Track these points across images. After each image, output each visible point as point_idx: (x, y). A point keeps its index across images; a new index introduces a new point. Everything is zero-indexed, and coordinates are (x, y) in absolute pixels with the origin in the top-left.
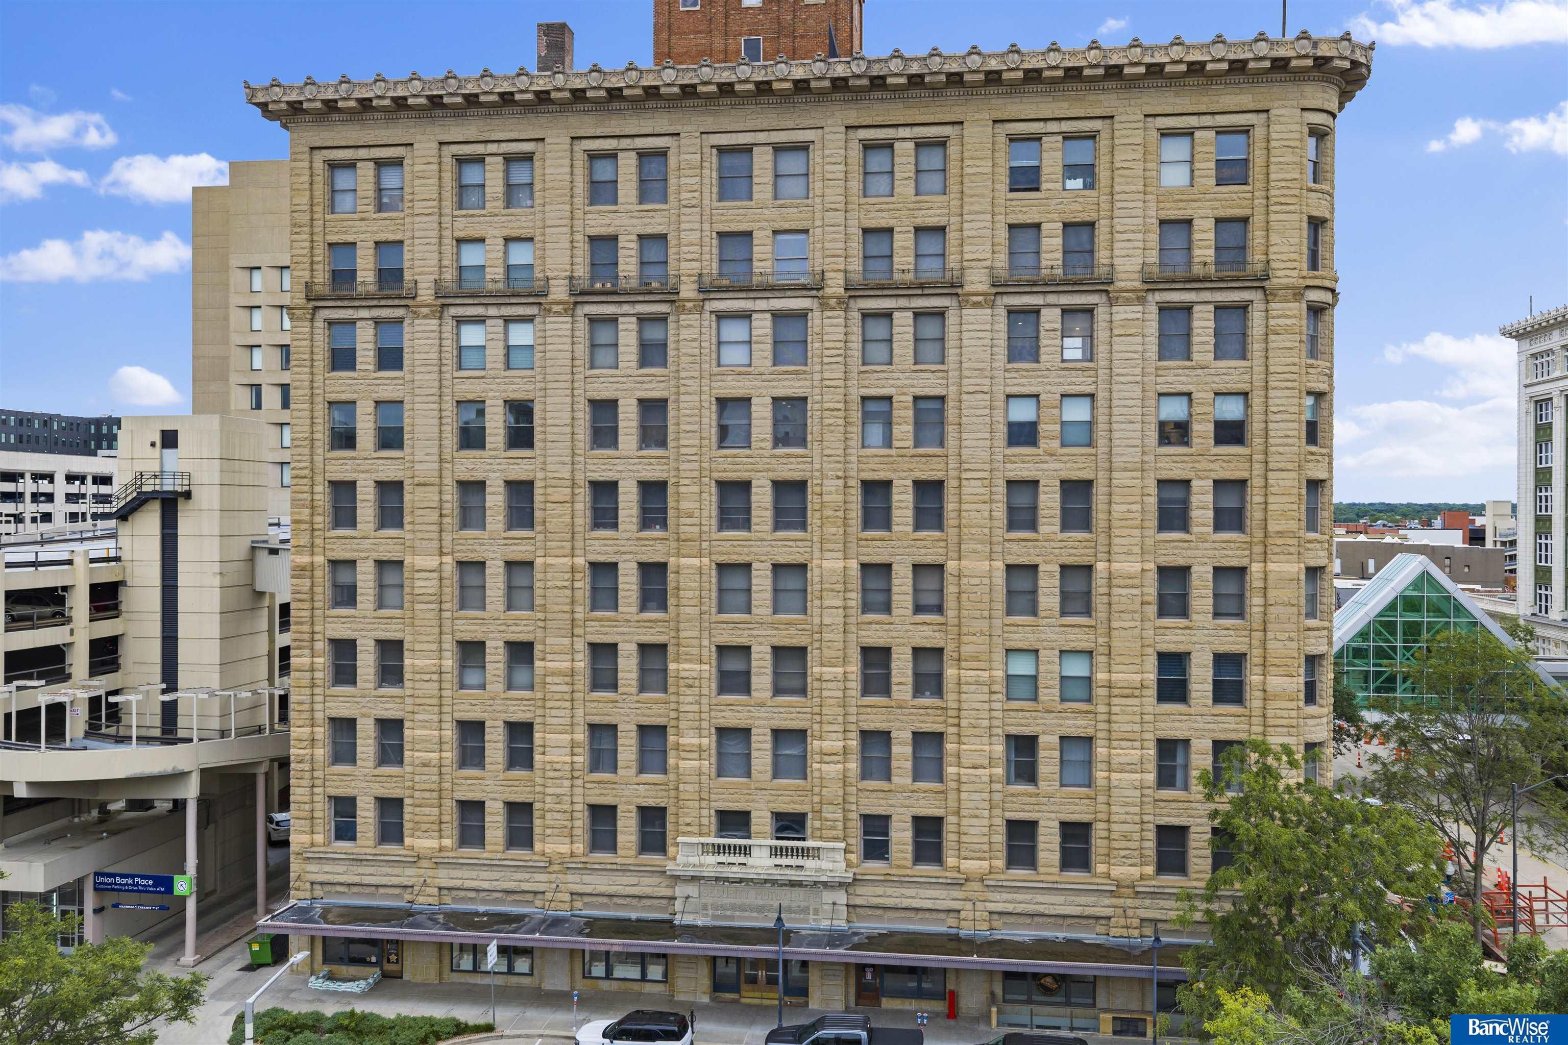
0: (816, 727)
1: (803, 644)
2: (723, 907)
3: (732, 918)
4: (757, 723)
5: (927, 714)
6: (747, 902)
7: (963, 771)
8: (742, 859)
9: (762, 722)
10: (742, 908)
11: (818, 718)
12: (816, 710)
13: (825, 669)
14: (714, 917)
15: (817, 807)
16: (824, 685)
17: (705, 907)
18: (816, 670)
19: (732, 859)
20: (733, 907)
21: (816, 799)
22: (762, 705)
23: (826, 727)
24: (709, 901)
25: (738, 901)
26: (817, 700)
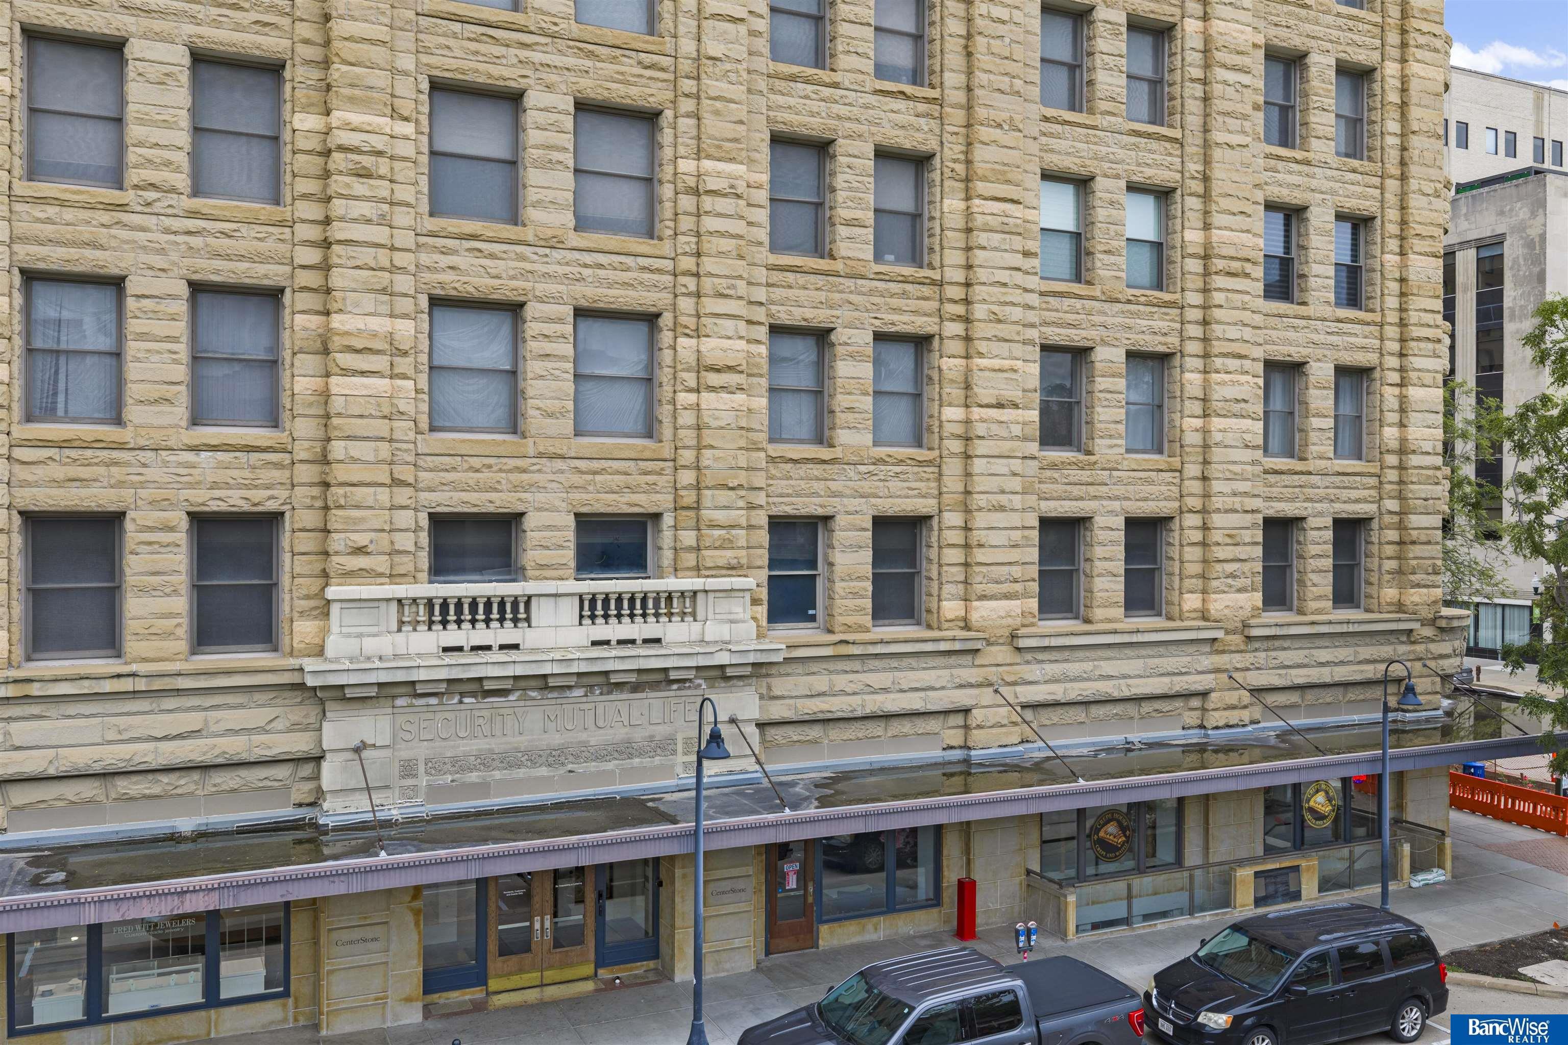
0: (686, 304)
1: (652, 103)
2: (458, 764)
3: (483, 788)
4: (541, 288)
5: (904, 295)
6: (522, 741)
7: (976, 413)
8: (508, 634)
9: (553, 288)
10: (509, 761)
11: (691, 283)
12: (687, 263)
13: (707, 164)
14: (434, 792)
15: (689, 497)
16: (708, 202)
17: (408, 770)
18: (686, 166)
19: (481, 635)
20: (485, 761)
21: (687, 477)
22: (554, 243)
23: (711, 305)
24: (420, 751)
25: (496, 744)
26: (687, 242)
